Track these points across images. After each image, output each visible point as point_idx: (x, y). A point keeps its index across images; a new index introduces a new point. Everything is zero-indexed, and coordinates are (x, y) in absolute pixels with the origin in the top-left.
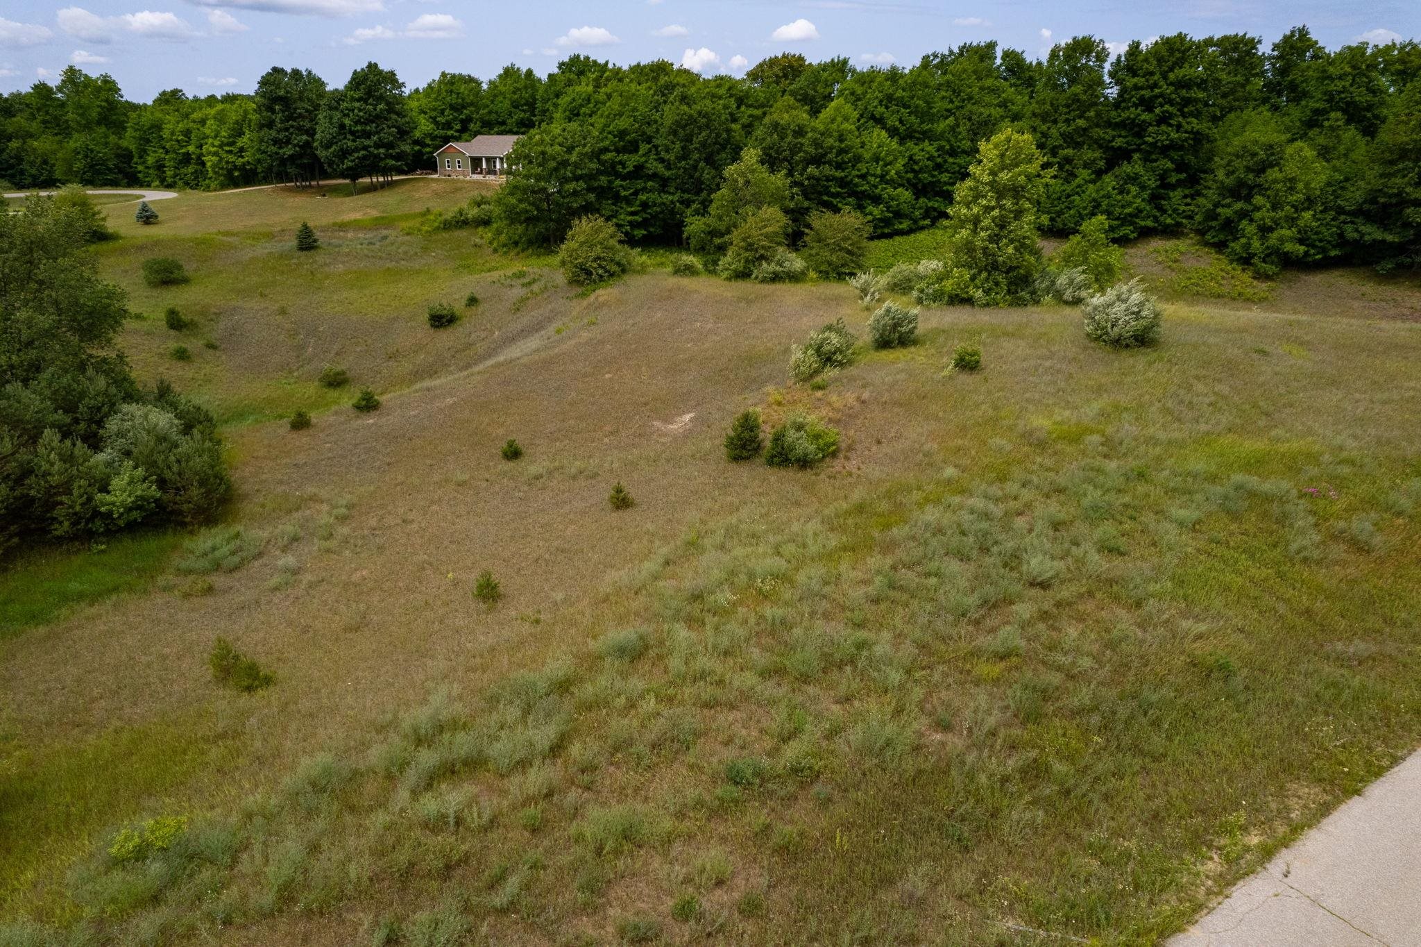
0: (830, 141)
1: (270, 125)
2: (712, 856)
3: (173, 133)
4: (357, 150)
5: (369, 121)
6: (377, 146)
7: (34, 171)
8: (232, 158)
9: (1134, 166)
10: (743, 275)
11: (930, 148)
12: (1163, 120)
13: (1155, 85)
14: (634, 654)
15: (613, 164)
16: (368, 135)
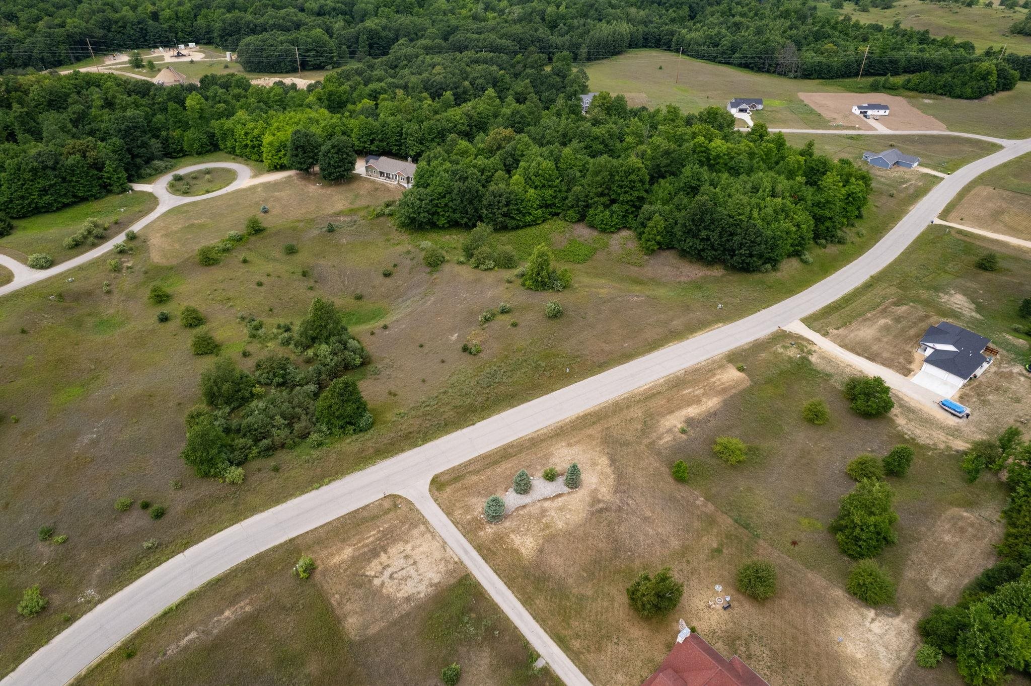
0: (512, 197)
1: (297, 156)
2: (451, 413)
3: (240, 135)
4: (336, 173)
5: (340, 161)
6: (343, 171)
7: (174, 147)
8: (277, 161)
9: (615, 207)
10: (477, 267)
11: (550, 192)
12: (626, 192)
13: (623, 181)
14: (445, 393)
15: (437, 204)
16: (340, 167)
